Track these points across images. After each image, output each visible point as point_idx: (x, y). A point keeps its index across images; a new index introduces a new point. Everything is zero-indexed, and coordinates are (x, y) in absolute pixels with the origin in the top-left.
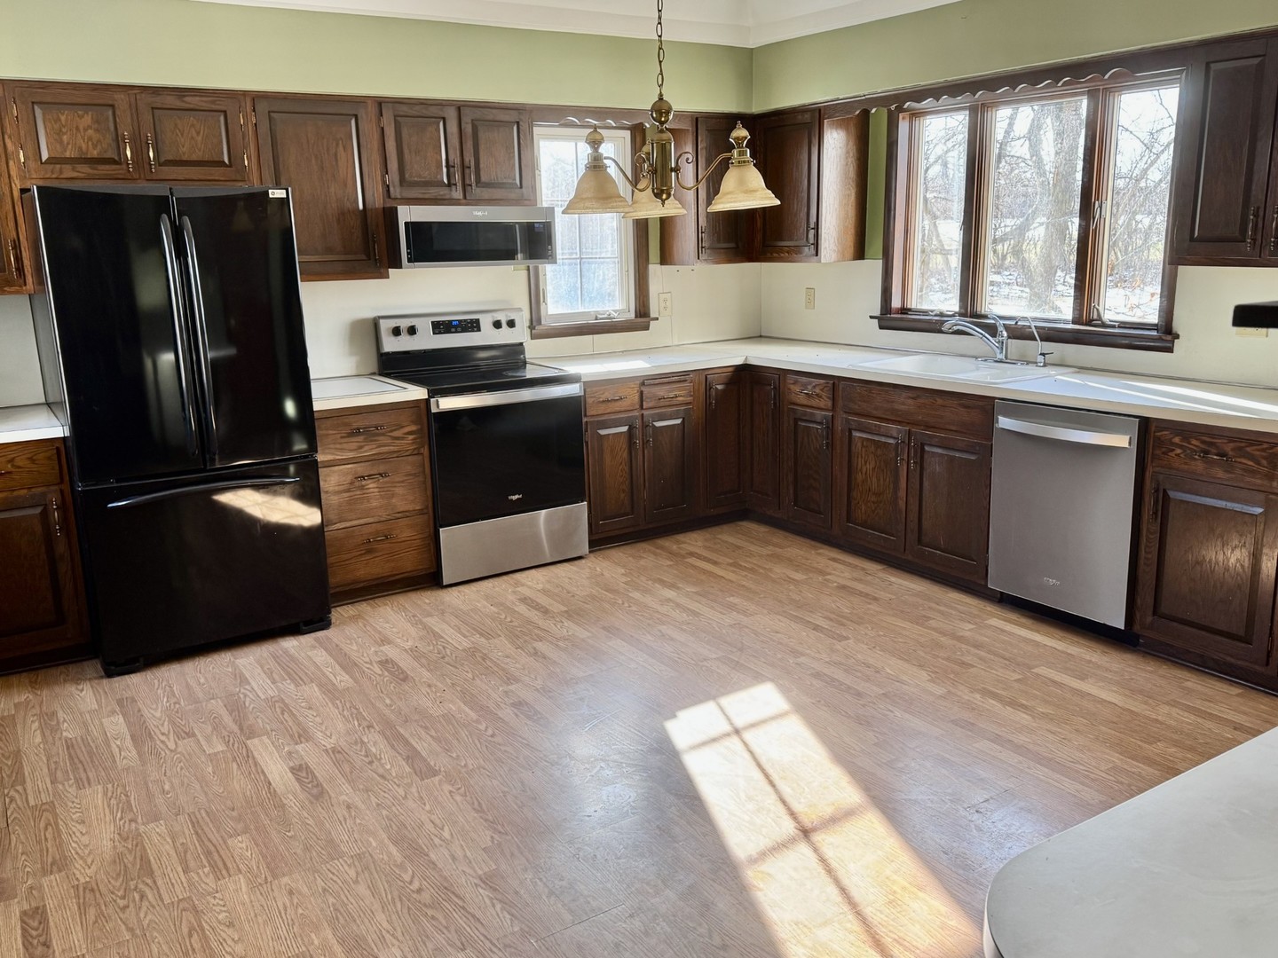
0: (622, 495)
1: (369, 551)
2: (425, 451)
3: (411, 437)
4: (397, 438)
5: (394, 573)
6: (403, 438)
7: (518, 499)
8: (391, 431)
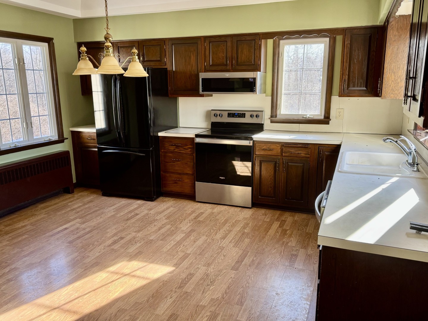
0: (270, 189)
1: (176, 183)
2: (195, 155)
3: (190, 149)
4: (186, 149)
5: (183, 192)
6: (187, 149)
7: (223, 179)
8: (184, 146)
